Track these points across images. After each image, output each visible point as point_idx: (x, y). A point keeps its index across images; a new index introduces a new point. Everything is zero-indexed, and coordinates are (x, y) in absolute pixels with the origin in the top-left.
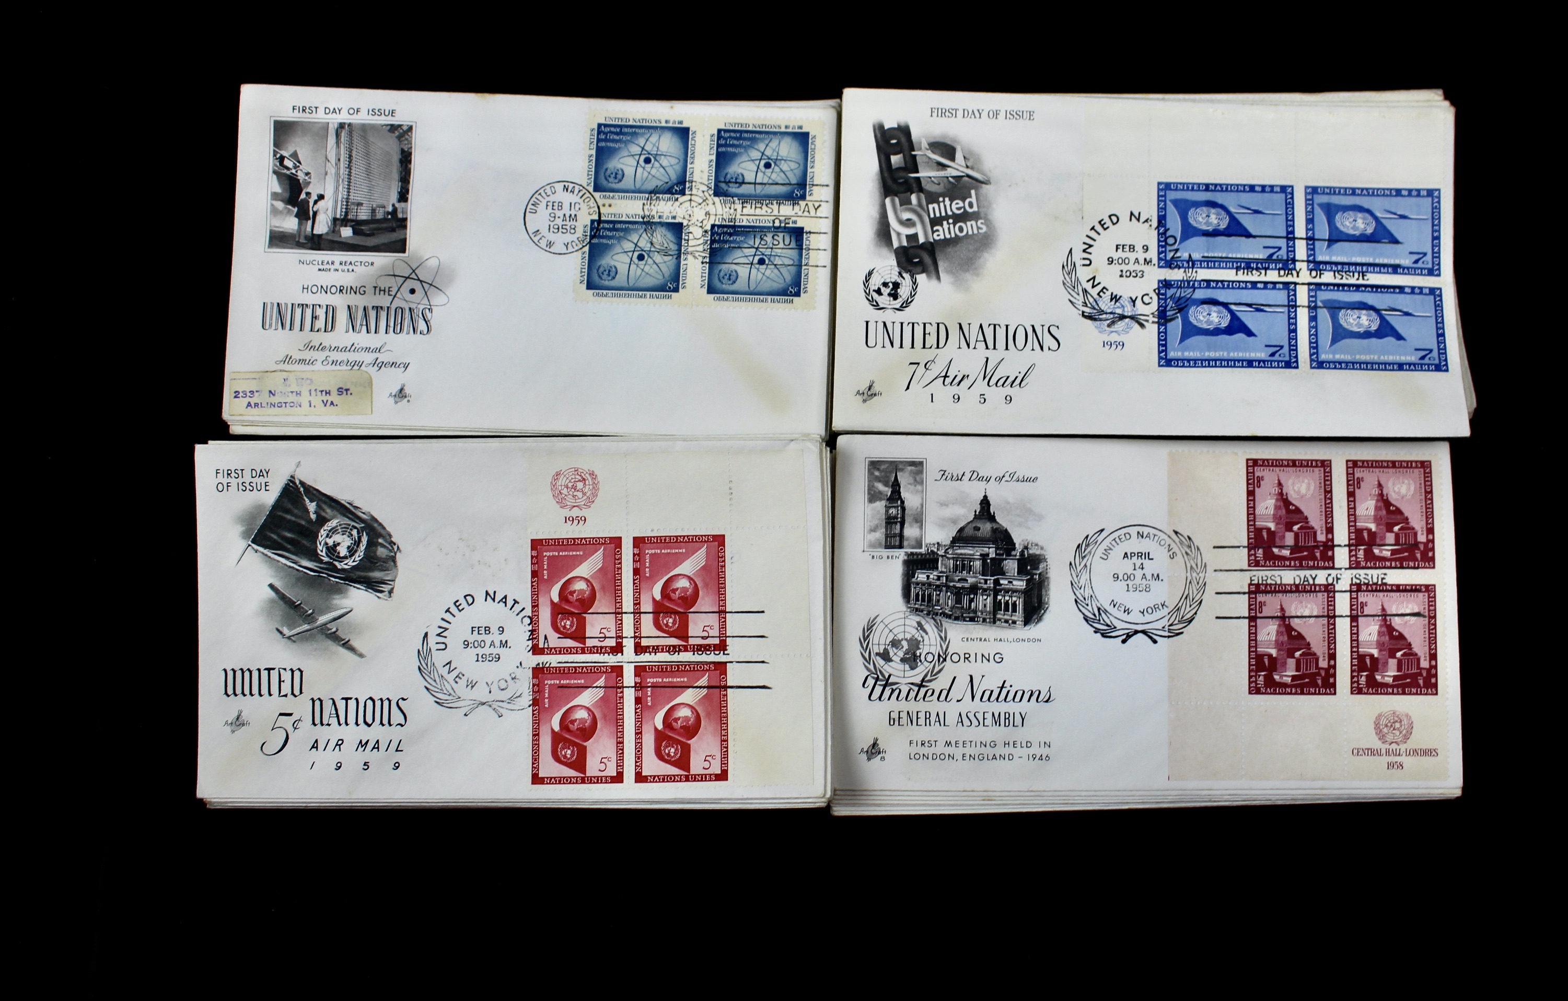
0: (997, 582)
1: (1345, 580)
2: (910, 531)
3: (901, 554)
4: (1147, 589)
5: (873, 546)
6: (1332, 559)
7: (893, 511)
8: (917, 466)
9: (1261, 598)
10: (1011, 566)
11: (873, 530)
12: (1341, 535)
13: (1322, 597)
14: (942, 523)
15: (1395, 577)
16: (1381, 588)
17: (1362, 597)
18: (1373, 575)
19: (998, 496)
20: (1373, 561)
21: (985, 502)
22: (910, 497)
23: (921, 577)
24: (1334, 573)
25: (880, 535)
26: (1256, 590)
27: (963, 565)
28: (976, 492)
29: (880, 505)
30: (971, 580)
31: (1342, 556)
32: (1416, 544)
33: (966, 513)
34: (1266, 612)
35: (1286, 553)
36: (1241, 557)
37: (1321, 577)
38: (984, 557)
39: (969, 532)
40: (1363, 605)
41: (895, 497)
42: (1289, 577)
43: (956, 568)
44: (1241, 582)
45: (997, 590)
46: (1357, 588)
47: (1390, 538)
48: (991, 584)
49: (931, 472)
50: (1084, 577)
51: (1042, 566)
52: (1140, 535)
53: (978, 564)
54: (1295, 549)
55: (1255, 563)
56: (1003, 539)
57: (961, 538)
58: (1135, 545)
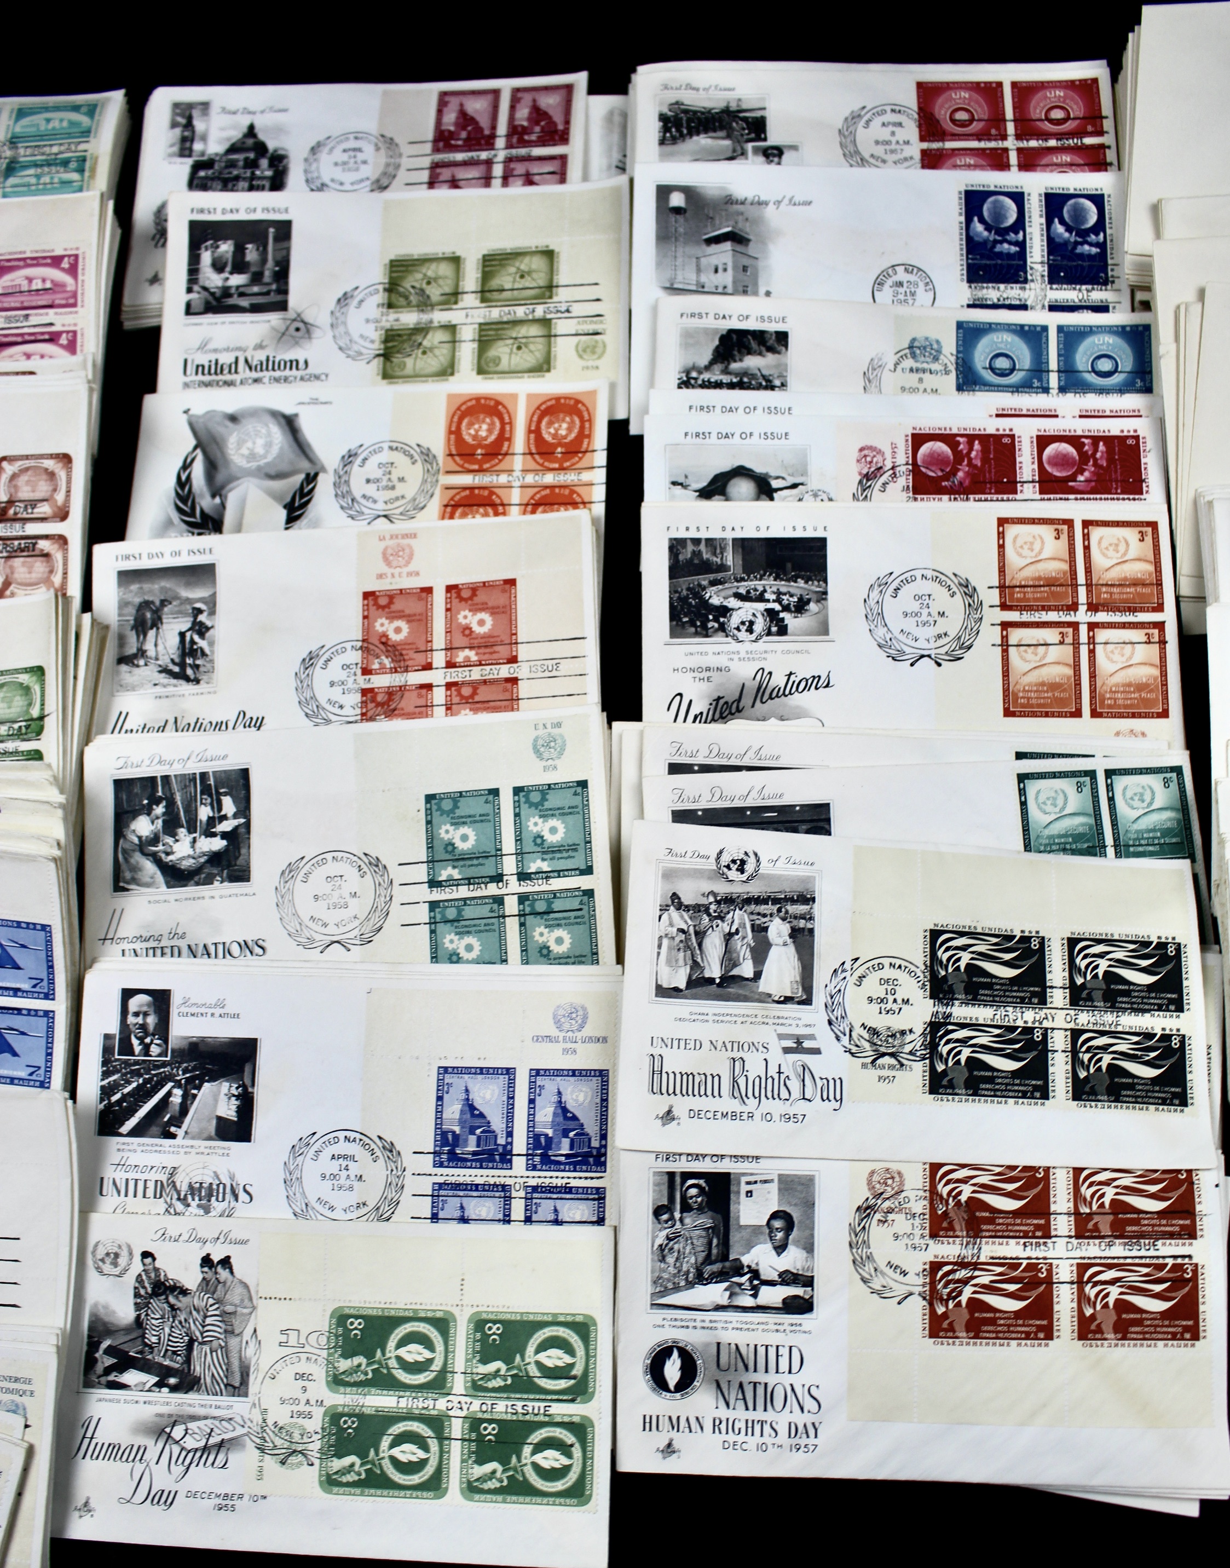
0: (253, 173)
1: (501, 155)
2: (198, 146)
3: (189, 162)
4: (357, 170)
5: (171, 155)
6: (493, 144)
7: (186, 134)
8: (205, 106)
9: (438, 170)
10: (264, 163)
11: (172, 146)
12: (502, 129)
13: (482, 168)
14: (220, 142)
15: (538, 151)
16: (529, 159)
17: (512, 165)
18: (523, 151)
19: (261, 123)
20: (523, 143)
21: (251, 128)
22: (199, 125)
23: (202, 174)
24: (493, 152)
25: (176, 149)
26: (435, 166)
27: (232, 164)
28: (245, 121)
29: (178, 131)
30: (235, 172)
31: (500, 142)
32: (556, 131)
33: (236, 134)
34: (442, 178)
35: (460, 143)
36: (428, 148)
37: (484, 155)
38: (246, 159)
39: (239, 145)
40: (513, 169)
41: (189, 125)
42: (460, 156)
43: (227, 167)
44: (426, 162)
45: (253, 177)
46: (509, 160)
47: (537, 129)
48: (248, 174)
49: (214, 110)
50: (314, 166)
51: (285, 161)
52: (356, 138)
53: (241, 164)
54: (466, 140)
55: (436, 150)
56: (261, 148)
57: (233, 149)
58: (352, 144)
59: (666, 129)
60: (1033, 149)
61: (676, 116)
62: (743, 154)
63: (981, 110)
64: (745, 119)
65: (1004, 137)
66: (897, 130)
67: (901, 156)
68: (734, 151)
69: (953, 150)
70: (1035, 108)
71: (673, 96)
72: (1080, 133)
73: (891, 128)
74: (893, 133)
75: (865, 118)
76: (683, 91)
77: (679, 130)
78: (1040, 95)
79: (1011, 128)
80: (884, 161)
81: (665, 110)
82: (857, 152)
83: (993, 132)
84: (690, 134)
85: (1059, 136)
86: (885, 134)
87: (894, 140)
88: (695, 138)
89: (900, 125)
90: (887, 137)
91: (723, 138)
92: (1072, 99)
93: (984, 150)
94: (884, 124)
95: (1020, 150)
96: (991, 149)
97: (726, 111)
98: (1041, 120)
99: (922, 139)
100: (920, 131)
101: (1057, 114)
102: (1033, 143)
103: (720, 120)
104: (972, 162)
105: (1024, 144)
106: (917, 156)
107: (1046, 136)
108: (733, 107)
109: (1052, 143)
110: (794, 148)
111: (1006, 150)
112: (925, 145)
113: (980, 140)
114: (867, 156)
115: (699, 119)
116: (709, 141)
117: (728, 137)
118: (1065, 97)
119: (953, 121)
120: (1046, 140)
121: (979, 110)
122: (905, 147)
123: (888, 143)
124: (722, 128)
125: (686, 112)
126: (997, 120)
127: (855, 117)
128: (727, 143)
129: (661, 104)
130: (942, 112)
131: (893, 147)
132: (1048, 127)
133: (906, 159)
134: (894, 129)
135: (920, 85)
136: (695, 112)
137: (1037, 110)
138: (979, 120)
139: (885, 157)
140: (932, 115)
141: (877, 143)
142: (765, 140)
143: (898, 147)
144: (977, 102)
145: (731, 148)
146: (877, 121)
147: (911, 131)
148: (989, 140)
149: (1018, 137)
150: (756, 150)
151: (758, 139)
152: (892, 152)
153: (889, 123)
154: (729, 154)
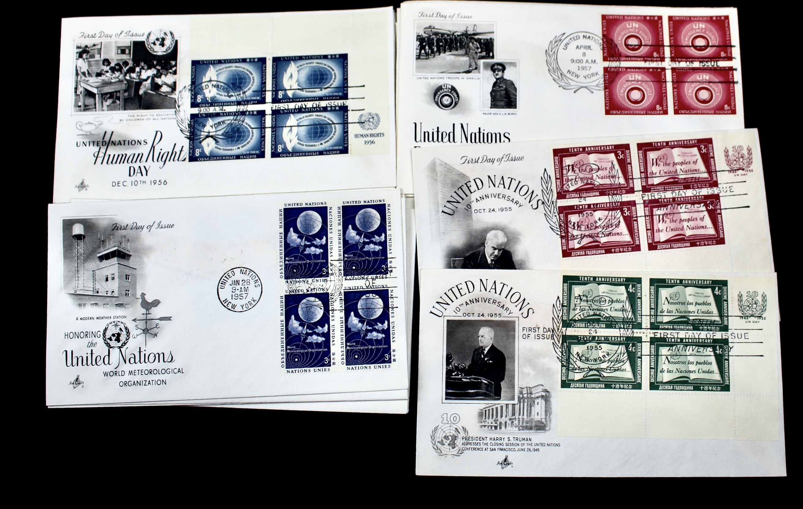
59: (422, 47)
60: (683, 68)
61: (429, 37)
62: (476, 68)
63: (647, 38)
64: (479, 41)
65: (662, 59)
66: (587, 51)
67: (590, 72)
68: (470, 66)
69: (627, 68)
70: (685, 37)
71: (427, 22)
72: (716, 57)
73: (583, 50)
74: (584, 54)
75: (565, 42)
76: (434, 18)
77: (430, 48)
78: (687, 27)
79: (667, 52)
80: (577, 76)
81: (421, 33)
82: (558, 68)
83: (655, 54)
84: (439, 51)
85: (701, 59)
86: (578, 54)
87: (584, 59)
88: (442, 55)
89: (589, 47)
90: (580, 57)
91: (462, 55)
92: (711, 31)
93: (648, 69)
94: (577, 47)
95: (673, 70)
96: (653, 68)
97: (465, 34)
98: (689, 46)
99: (605, 59)
100: (604, 53)
101: (700, 42)
102: (683, 64)
103: (461, 42)
104: (640, 78)
105: (676, 65)
106: (601, 72)
107: (691, 58)
108: (470, 32)
109: (696, 64)
110: (513, 64)
111: (664, 69)
112: (607, 64)
113: (645, 61)
114: (565, 71)
115: (446, 40)
116: (452, 57)
117: (466, 54)
118: (706, 29)
119: (627, 45)
120: (692, 62)
121: (645, 37)
122: (592, 65)
123: (580, 61)
124: (462, 47)
125: (436, 34)
126: (658, 45)
127: (557, 41)
128: (466, 59)
129: (418, 28)
130: (619, 38)
131: (584, 64)
132: (693, 52)
133: (593, 75)
134: (585, 51)
135: (604, 17)
136: (443, 35)
137: (685, 39)
138: (645, 45)
139: (578, 73)
140: (612, 40)
141: (573, 61)
142: (493, 57)
143: (587, 65)
144: (644, 31)
145: (468, 63)
146: (573, 44)
147: (597, 52)
148: (652, 61)
149: (673, 59)
150: (486, 65)
151: (488, 56)
152: (584, 68)
153: (581, 47)
154: (467, 69)
